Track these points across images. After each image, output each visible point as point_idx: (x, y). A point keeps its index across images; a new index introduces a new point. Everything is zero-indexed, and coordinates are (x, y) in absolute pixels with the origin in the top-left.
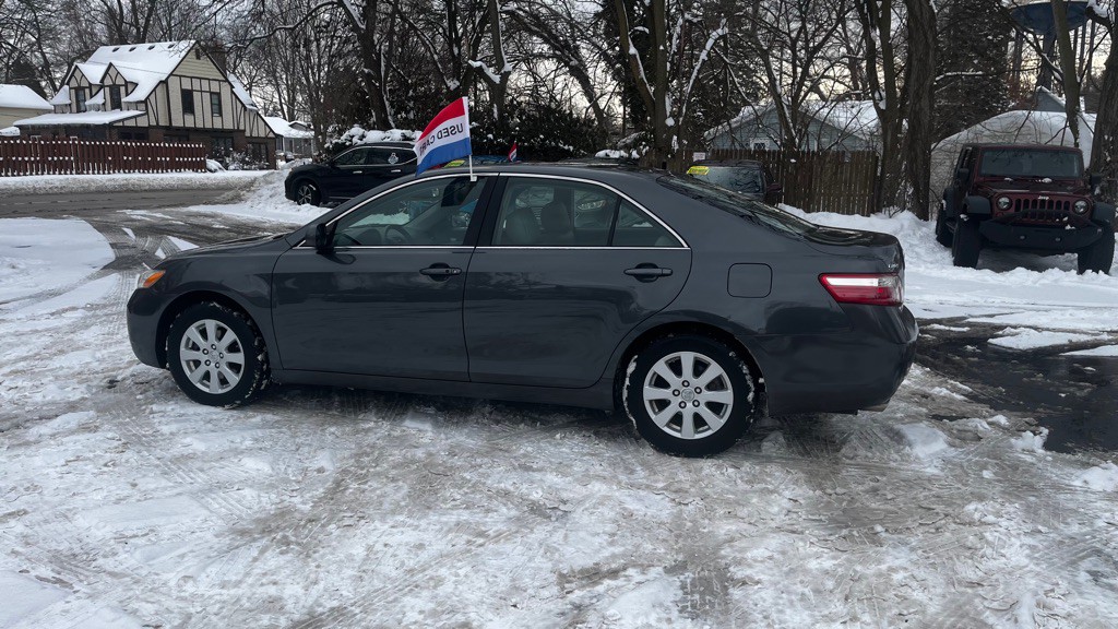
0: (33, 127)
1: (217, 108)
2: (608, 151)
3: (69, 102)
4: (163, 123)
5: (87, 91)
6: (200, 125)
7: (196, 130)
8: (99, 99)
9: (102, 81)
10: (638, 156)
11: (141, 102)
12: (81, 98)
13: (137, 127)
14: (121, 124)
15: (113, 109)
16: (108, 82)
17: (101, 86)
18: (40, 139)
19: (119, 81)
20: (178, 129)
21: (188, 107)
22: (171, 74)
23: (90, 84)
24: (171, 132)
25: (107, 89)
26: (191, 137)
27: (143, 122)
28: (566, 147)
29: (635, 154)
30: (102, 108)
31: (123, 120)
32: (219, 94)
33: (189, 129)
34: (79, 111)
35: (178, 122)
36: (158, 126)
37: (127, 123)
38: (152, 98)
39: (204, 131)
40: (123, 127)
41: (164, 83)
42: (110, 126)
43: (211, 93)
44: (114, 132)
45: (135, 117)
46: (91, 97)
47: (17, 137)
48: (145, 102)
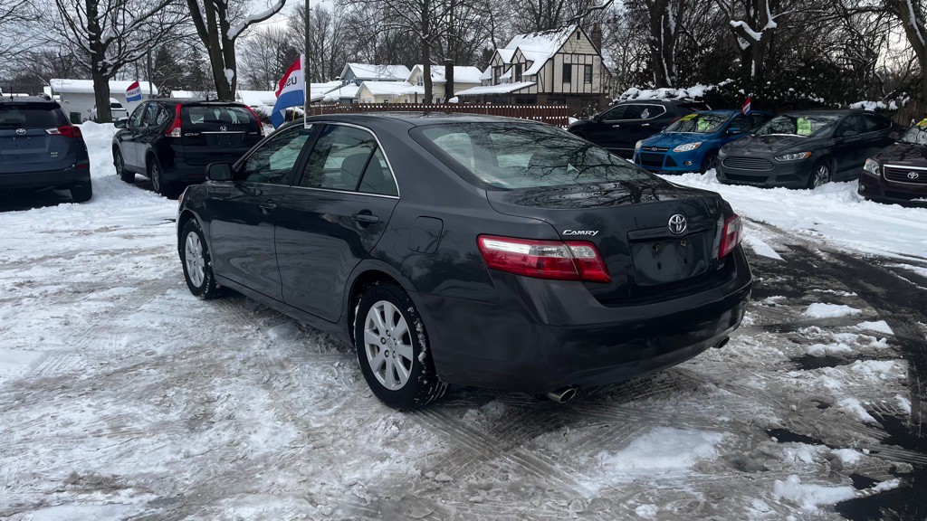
0: (466, 96)
1: (589, 77)
2: (865, 103)
3: (490, 77)
4: (548, 90)
5: (502, 69)
6: (574, 91)
7: (571, 95)
8: (508, 75)
9: (511, 61)
10: (896, 108)
11: (534, 75)
12: (498, 74)
13: (529, 94)
14: (518, 92)
15: (516, 81)
16: (515, 61)
17: (511, 65)
18: (471, 105)
19: (522, 61)
20: (558, 94)
21: (567, 77)
22: (557, 52)
23: (504, 64)
24: (553, 97)
25: (514, 66)
26: (567, 100)
27: (533, 91)
28: (816, 100)
29: (893, 105)
30: (510, 81)
31: (520, 89)
32: (591, 66)
33: (565, 95)
34: (496, 84)
35: (558, 90)
36: (544, 93)
37: (522, 92)
38: (542, 72)
39: (578, 95)
40: (520, 94)
41: (552, 59)
42: (510, 94)
43: (585, 65)
44: (513, 98)
45: (528, 87)
46: (504, 73)
47: (457, 104)
48: (536, 75)
